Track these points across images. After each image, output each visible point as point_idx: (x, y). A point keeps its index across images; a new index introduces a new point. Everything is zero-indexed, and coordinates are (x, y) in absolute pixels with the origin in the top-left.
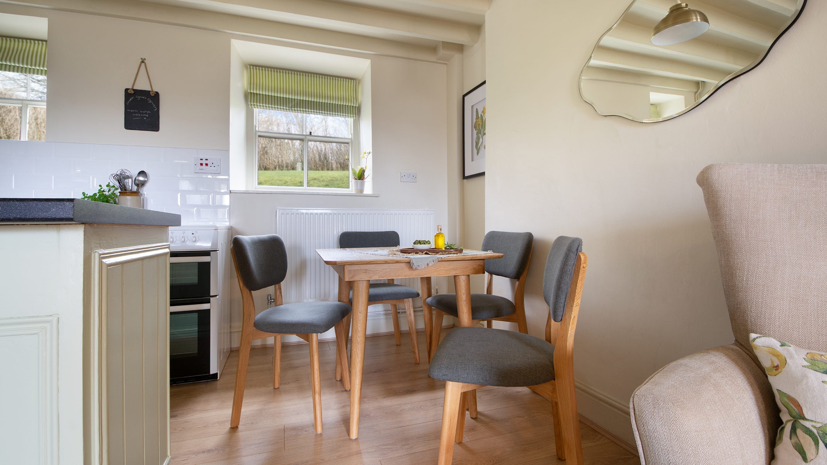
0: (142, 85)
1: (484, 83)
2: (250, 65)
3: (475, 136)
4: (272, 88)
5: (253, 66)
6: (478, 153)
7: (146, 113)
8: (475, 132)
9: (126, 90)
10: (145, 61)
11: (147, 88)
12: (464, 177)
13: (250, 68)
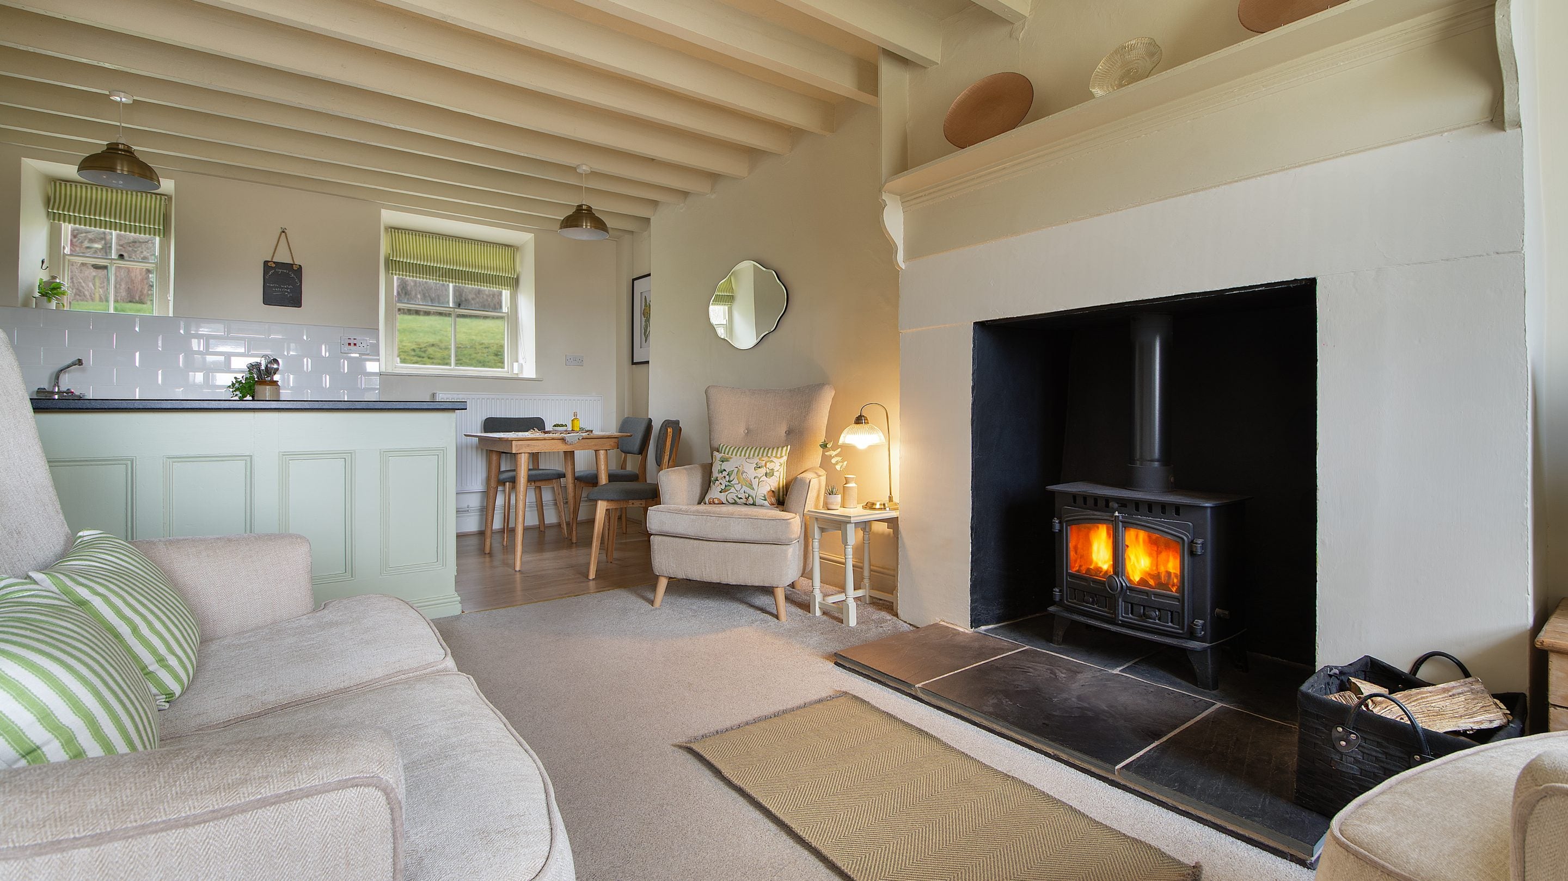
0: (283, 257)
1: (649, 275)
2: (391, 228)
3: (643, 323)
4: (417, 255)
5: (395, 228)
6: (646, 341)
7: (287, 288)
8: (644, 319)
9: (266, 263)
10: (286, 231)
11: (288, 260)
12: (633, 363)
13: (391, 231)
